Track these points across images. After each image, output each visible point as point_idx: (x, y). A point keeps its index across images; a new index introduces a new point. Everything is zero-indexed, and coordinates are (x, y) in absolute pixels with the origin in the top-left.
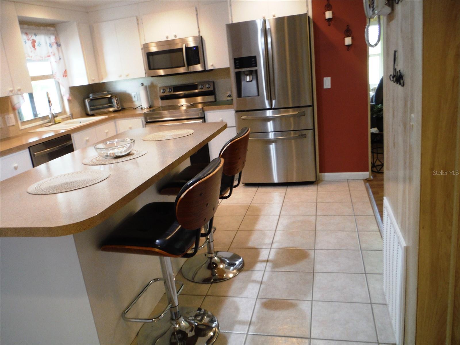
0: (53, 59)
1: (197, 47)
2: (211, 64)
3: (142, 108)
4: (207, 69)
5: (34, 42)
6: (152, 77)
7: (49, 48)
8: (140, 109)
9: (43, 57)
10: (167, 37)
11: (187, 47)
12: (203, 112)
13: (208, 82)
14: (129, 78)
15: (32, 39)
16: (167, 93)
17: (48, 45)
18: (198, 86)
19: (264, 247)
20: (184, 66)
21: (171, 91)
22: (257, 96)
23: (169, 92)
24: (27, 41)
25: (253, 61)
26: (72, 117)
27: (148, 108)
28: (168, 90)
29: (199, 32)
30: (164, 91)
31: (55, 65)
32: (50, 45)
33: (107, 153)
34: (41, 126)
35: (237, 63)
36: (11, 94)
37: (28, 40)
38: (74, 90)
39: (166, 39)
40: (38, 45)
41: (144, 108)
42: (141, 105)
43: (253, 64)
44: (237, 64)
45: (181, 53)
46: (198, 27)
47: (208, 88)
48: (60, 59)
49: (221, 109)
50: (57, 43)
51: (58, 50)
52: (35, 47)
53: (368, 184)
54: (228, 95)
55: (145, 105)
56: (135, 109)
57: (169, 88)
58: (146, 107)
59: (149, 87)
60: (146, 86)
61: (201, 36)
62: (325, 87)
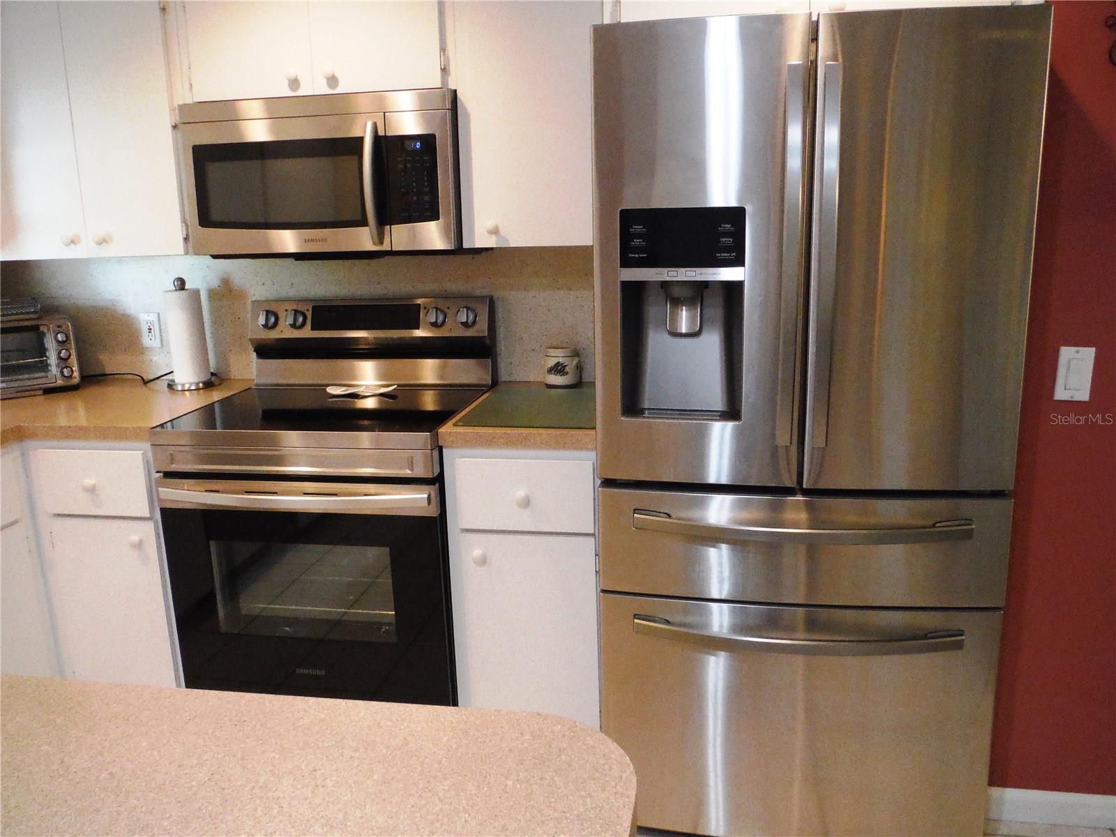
1: (428, 141)
2: (490, 224)
3: (171, 386)
6: (215, 257)
8: (166, 389)
10: (294, 83)
11: (381, 133)
12: (436, 453)
13: (467, 300)
16: (285, 331)
18: (424, 313)
20: (364, 223)
21: (302, 326)
23: (293, 326)
25: (726, 234)
27: (198, 389)
28: (290, 320)
29: (445, 71)
30: (272, 320)
35: (639, 236)
39: (287, 92)
41: (183, 385)
42: (172, 372)
43: (727, 249)
44: (637, 242)
45: (351, 161)
46: (443, 49)
47: (465, 324)
49: (524, 443)
54: (551, 362)
55: (186, 373)
56: (146, 382)
57: (296, 311)
58: (191, 384)
59: (213, 294)
60: (196, 294)
61: (453, 88)
62: (1061, 394)
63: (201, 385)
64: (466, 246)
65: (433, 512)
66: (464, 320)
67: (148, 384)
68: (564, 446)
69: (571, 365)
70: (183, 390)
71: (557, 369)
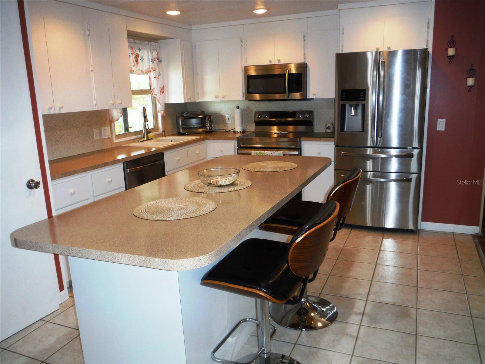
0: (152, 75)
2: (314, 93)
3: (235, 132)
5: (137, 56)
6: (249, 100)
7: (151, 63)
8: (233, 133)
9: (143, 72)
10: (270, 62)
11: (290, 73)
12: (300, 143)
13: (308, 112)
14: (226, 99)
15: (136, 54)
16: (262, 119)
17: (150, 60)
18: (296, 114)
19: (359, 298)
20: (285, 92)
21: (267, 118)
22: (361, 132)
24: (131, 55)
25: (362, 94)
26: (164, 134)
27: (241, 133)
28: (264, 116)
29: (304, 59)
30: (260, 116)
31: (154, 80)
32: (152, 60)
33: (210, 181)
34: (134, 141)
35: (344, 95)
36: (112, 107)
37: (133, 54)
38: (169, 107)
39: (268, 63)
40: (141, 59)
41: (237, 132)
42: (234, 129)
43: (362, 97)
45: (283, 79)
46: (304, 54)
48: (159, 75)
49: (320, 141)
50: (158, 59)
51: (158, 66)
52: (138, 62)
53: (477, 240)
54: (327, 126)
55: (238, 129)
56: (227, 132)
57: (266, 114)
58: (239, 131)
59: (245, 110)
60: (241, 110)
61: (306, 62)
62: (438, 129)
64: (308, 98)
66: (306, 116)
68: (328, 141)
69: (332, 127)
70: (238, 133)
71: (328, 128)
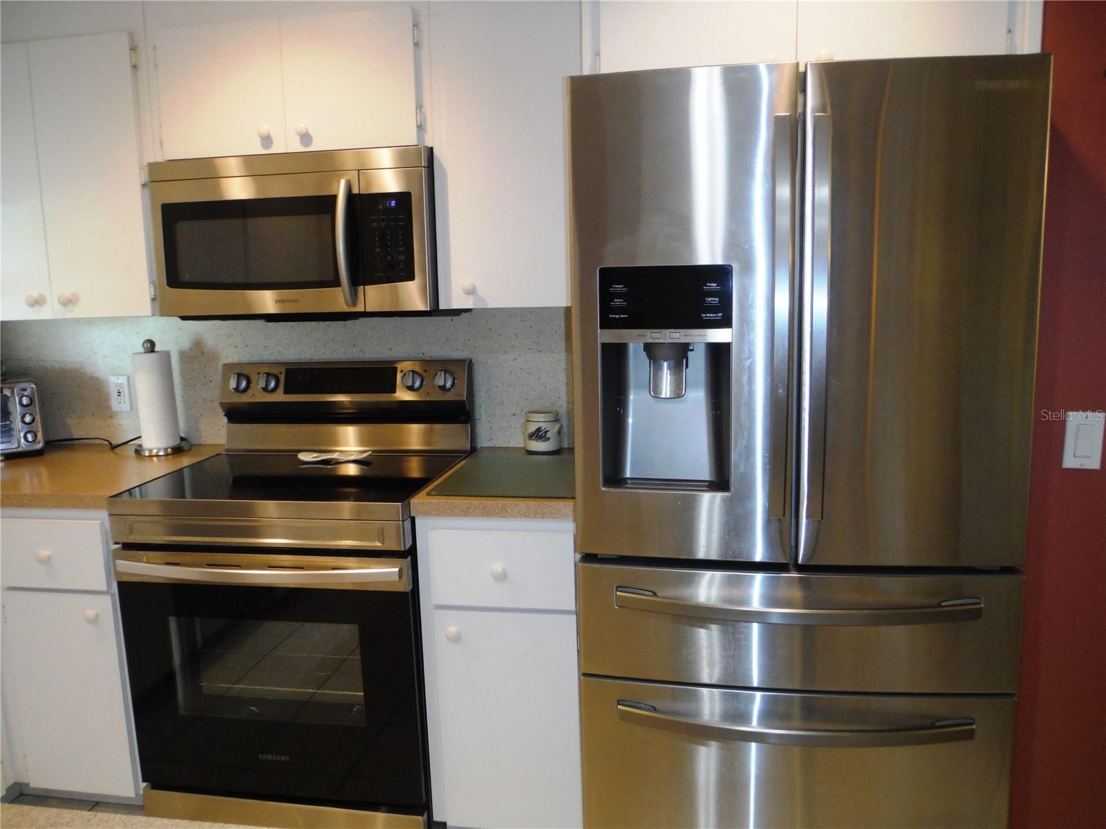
1: (403, 199)
2: (467, 283)
3: (138, 452)
4: (443, 306)
6: (184, 318)
8: (132, 453)
10: (267, 141)
11: (355, 191)
12: (408, 524)
13: (447, 365)
16: (257, 395)
18: (399, 376)
20: (336, 283)
21: (274, 390)
23: (265, 389)
25: (712, 294)
27: (166, 455)
28: (262, 384)
29: (421, 128)
30: (244, 384)
35: (619, 295)
41: (151, 451)
42: (140, 437)
43: (713, 309)
44: (618, 302)
45: (327, 218)
46: (419, 106)
47: (443, 388)
49: (502, 514)
54: (532, 428)
55: (154, 438)
56: (113, 447)
57: (268, 374)
58: (159, 450)
59: (184, 356)
60: (166, 356)
61: (430, 146)
62: (1069, 462)
63: (169, 450)
64: (442, 307)
65: (405, 586)
66: (442, 383)
67: (115, 450)
68: (543, 516)
69: (553, 431)
70: (151, 456)
71: (539, 435)
